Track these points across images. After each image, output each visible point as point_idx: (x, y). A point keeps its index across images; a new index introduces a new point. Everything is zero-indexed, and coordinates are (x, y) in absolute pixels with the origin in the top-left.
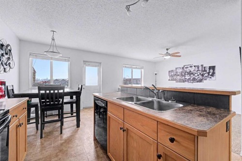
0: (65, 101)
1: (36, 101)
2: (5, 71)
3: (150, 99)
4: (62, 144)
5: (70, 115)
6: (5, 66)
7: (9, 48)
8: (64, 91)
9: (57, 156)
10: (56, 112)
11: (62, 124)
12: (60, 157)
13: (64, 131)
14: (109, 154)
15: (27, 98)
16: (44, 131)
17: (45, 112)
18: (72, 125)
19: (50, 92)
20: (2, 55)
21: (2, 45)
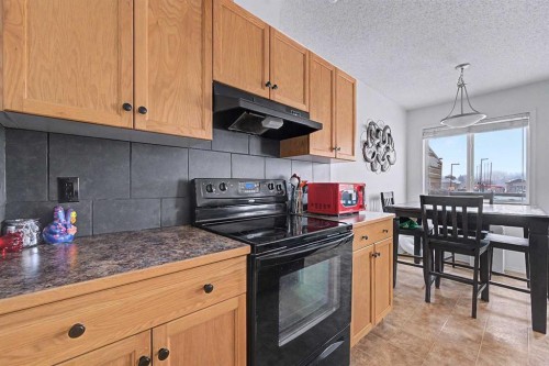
2: (382, 170)
6: (382, 163)
7: (388, 131)
8: (481, 209)
12: (449, 361)
13: (479, 315)
15: (393, 215)
19: (444, 208)
20: (378, 146)
21: (378, 131)
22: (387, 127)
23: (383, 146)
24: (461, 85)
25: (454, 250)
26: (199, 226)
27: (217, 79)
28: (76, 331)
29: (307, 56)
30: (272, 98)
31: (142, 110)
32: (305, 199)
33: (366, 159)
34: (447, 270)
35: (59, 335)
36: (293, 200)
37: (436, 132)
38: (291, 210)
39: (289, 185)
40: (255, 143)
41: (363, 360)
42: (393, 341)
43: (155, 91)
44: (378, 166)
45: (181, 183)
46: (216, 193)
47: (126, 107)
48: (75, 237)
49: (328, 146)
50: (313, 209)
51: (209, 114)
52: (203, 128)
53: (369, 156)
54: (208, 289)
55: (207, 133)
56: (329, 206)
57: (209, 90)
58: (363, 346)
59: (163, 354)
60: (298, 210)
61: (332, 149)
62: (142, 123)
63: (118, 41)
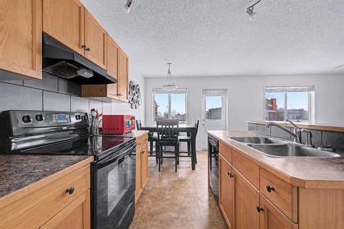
0: (179, 138)
1: (155, 135)
2: (136, 108)
3: (286, 142)
4: (175, 181)
5: (187, 154)
6: (136, 104)
7: (138, 87)
8: (178, 126)
9: (170, 190)
10: (172, 148)
11: (177, 163)
12: (172, 192)
13: (178, 170)
14: (221, 205)
15: (148, 131)
16: (161, 166)
17: (163, 147)
18: (187, 166)
19: (166, 127)
20: (134, 94)
21: (134, 86)
22: (138, 85)
23: (136, 95)
24: (169, 72)
25: (165, 145)
27: (45, 31)
29: (105, 35)
30: (86, 57)
32: (101, 125)
33: (129, 102)
34: (164, 155)
36: (92, 126)
37: (158, 91)
38: (91, 133)
39: (90, 117)
41: (140, 208)
42: (151, 194)
44: (134, 106)
46: (34, 123)
49: (116, 93)
50: (106, 131)
51: (39, 57)
52: (33, 68)
53: (130, 100)
54: (71, 191)
55: (38, 73)
56: (118, 129)
57: (39, 39)
58: (138, 203)
60: (96, 132)
61: (118, 95)
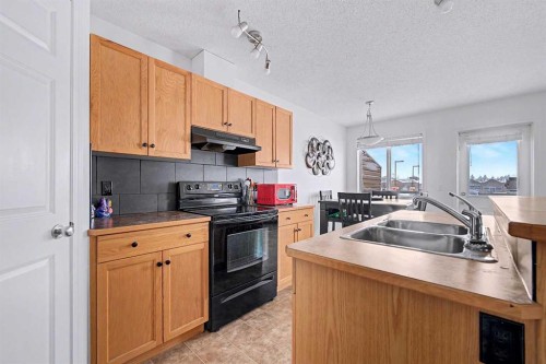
2: (323, 174)
6: (323, 169)
7: (328, 144)
20: (319, 156)
21: (319, 144)
22: (326, 141)
23: (323, 156)
24: (369, 116)
26: (182, 210)
27: (194, 125)
28: (134, 245)
29: (253, 102)
30: (229, 132)
31: (152, 146)
33: (308, 166)
35: (128, 246)
36: (246, 195)
38: (245, 202)
39: (244, 186)
40: (220, 158)
43: (159, 134)
44: (319, 171)
45: (171, 184)
46: (193, 190)
47: (145, 145)
48: (111, 215)
49: (270, 159)
50: (261, 201)
51: (189, 145)
52: (185, 152)
53: (311, 164)
54: (188, 236)
55: (187, 155)
56: (269, 199)
57: (189, 132)
59: (168, 263)
61: (273, 161)
62: (152, 153)
63: (140, 111)
